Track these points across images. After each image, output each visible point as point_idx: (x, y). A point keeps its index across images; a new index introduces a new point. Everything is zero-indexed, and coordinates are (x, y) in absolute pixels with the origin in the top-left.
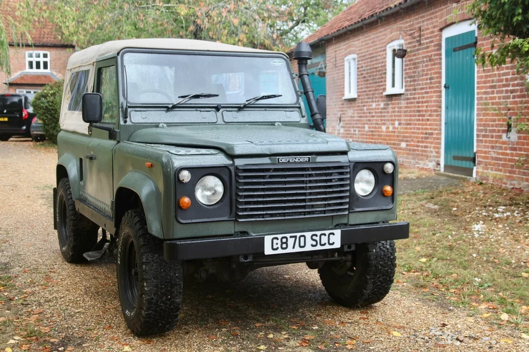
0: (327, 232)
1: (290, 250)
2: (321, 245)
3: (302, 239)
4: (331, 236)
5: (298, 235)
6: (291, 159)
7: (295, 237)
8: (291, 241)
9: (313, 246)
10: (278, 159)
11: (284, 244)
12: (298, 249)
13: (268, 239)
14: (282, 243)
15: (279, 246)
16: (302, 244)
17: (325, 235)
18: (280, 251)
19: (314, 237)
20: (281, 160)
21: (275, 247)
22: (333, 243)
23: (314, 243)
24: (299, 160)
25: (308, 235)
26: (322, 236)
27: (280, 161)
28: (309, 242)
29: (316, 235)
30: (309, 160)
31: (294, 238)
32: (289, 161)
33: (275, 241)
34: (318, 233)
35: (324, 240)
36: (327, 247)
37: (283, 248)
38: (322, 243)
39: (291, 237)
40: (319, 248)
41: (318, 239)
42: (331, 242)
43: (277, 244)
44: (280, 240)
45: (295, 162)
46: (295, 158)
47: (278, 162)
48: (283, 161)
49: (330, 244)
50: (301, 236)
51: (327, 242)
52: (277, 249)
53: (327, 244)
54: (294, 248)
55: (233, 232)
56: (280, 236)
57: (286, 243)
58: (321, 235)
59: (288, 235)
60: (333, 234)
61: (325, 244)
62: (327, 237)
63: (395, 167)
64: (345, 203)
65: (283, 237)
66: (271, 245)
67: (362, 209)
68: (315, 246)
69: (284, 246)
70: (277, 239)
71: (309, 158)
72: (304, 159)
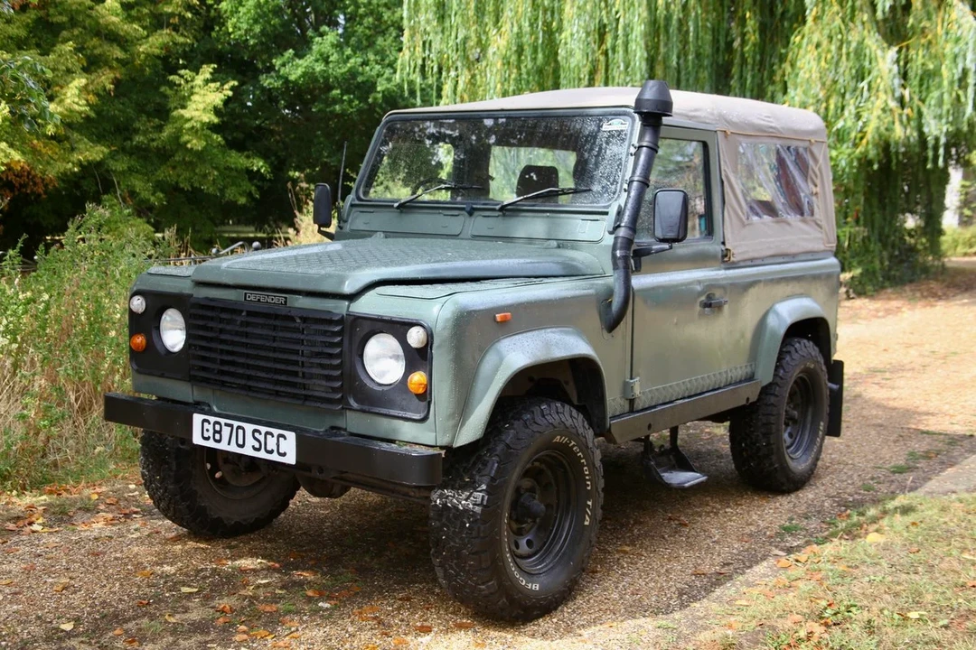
0: (276, 432)
1: (223, 446)
2: (266, 451)
3: (240, 431)
4: (281, 439)
5: (236, 424)
6: (262, 296)
7: (231, 426)
8: (226, 431)
9: (254, 448)
10: (245, 294)
11: (218, 433)
12: (233, 448)
13: (197, 418)
14: (215, 432)
15: (210, 434)
16: (241, 442)
17: (273, 435)
18: (211, 444)
19: (257, 435)
20: (249, 297)
21: (206, 435)
22: (284, 455)
23: (257, 445)
24: (272, 299)
25: (249, 427)
26: (269, 437)
27: (248, 299)
28: (250, 442)
31: (230, 429)
32: (259, 300)
33: (206, 424)
34: (263, 429)
36: (275, 457)
37: (216, 441)
38: (269, 448)
39: (226, 425)
40: (262, 455)
41: (261, 438)
42: (281, 451)
44: (210, 427)
45: (267, 302)
46: (268, 296)
47: (245, 299)
48: (252, 298)
49: (280, 454)
50: (239, 427)
51: (275, 448)
52: (208, 439)
53: (275, 452)
54: (229, 444)
55: (191, 401)
56: (212, 419)
57: (220, 432)
58: (267, 433)
59: (223, 421)
60: (285, 439)
61: (271, 452)
62: (275, 438)
63: (430, 336)
64: (334, 390)
65: (216, 423)
66: (201, 431)
67: (366, 408)
68: (258, 450)
69: (217, 437)
70: (209, 422)
71: (286, 298)
72: (278, 299)
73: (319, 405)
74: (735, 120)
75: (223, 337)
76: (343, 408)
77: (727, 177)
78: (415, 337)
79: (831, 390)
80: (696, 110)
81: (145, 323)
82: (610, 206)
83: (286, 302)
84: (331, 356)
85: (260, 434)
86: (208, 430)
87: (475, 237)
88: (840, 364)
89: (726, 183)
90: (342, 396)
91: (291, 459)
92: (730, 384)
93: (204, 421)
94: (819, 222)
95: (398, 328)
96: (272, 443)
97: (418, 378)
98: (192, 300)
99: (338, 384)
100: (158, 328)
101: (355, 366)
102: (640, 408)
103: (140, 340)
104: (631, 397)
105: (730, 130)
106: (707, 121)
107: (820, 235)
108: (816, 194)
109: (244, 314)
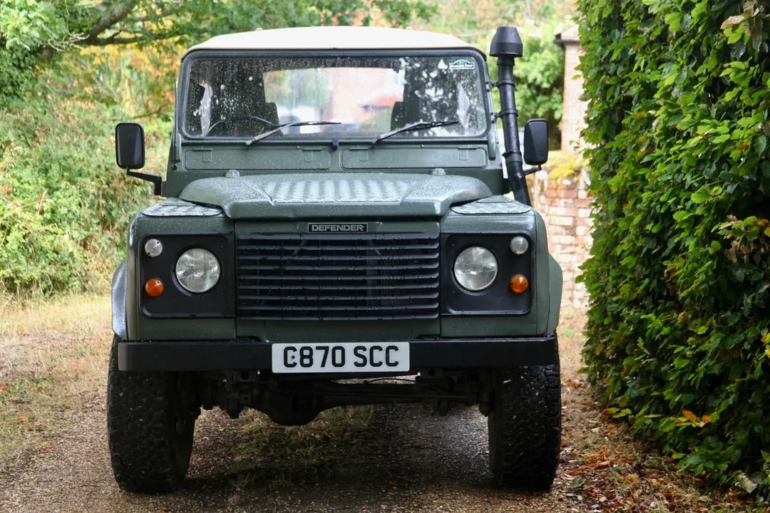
0: (384, 345)
1: (316, 368)
2: (373, 364)
3: (338, 353)
4: (391, 351)
5: (331, 345)
6: (333, 226)
7: (326, 349)
8: (318, 356)
9: (356, 364)
10: (310, 226)
11: (307, 358)
12: (329, 368)
13: (278, 349)
14: (303, 357)
15: (297, 360)
16: (338, 360)
17: (380, 349)
18: (299, 369)
19: (360, 352)
20: (315, 228)
21: (290, 361)
22: (396, 364)
23: (360, 361)
24: (347, 228)
25: (349, 347)
26: (376, 352)
27: (313, 229)
28: (351, 358)
29: (364, 349)
30: (365, 229)
31: (323, 351)
32: (329, 230)
33: (290, 353)
34: (368, 345)
36: (384, 368)
37: (303, 365)
38: (375, 361)
39: (318, 348)
40: (368, 368)
41: (367, 354)
42: (391, 361)
43: (293, 357)
44: (297, 355)
45: (340, 230)
46: (340, 225)
47: (310, 230)
48: (319, 228)
49: (390, 365)
50: (335, 348)
51: (384, 361)
52: (295, 364)
53: (384, 364)
54: (323, 365)
55: (234, 336)
56: (298, 346)
57: (310, 357)
58: (372, 349)
59: (313, 345)
60: (396, 349)
61: (380, 364)
62: (384, 352)
63: (531, 243)
64: (431, 301)
65: (303, 348)
66: (283, 359)
67: (467, 313)
68: (363, 365)
69: (307, 361)
70: (294, 349)
71: (365, 225)
72: (355, 227)
76: (439, 317)
84: (427, 272)
90: (440, 306)
91: (404, 366)
93: (286, 350)
95: (496, 240)
96: (379, 356)
97: (520, 280)
99: (436, 296)
103: (156, 284)
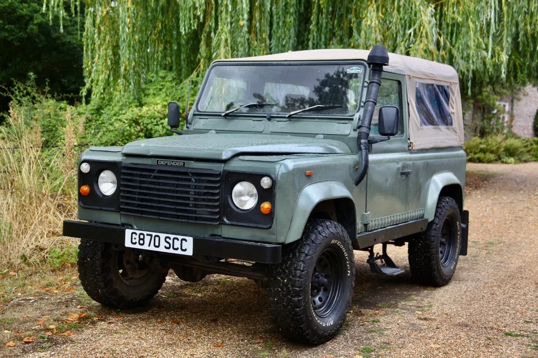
0: (180, 237)
1: (145, 247)
2: (174, 249)
3: (157, 239)
4: (184, 242)
5: (154, 234)
6: (169, 162)
7: (151, 235)
8: (147, 239)
9: (165, 247)
10: (158, 161)
12: (152, 248)
13: (128, 232)
14: (140, 239)
15: (137, 240)
16: (157, 244)
17: (178, 240)
18: (137, 246)
19: (168, 240)
20: (160, 162)
21: (134, 241)
22: (185, 250)
23: (168, 245)
24: (175, 164)
25: (163, 236)
26: (175, 241)
27: (159, 163)
28: (163, 244)
31: (150, 237)
32: (166, 164)
33: (134, 235)
34: (172, 236)
35: (177, 244)
36: (179, 252)
37: (140, 244)
38: (175, 247)
39: (147, 235)
40: (171, 251)
41: (171, 242)
42: (183, 248)
44: (137, 237)
45: (172, 165)
46: (172, 162)
47: (157, 164)
48: (162, 163)
49: (182, 250)
50: (156, 236)
51: (179, 247)
52: (135, 243)
53: (180, 249)
54: (149, 246)
55: (119, 223)
56: (138, 232)
57: (143, 239)
58: (174, 238)
59: (145, 233)
60: (186, 241)
61: (177, 249)
62: (180, 241)
63: (274, 182)
64: (215, 213)
65: (140, 234)
66: (130, 239)
67: (235, 223)
68: (169, 248)
69: (141, 242)
70: (136, 234)
71: (184, 163)
72: (180, 163)
73: (205, 222)
74: (414, 69)
75: (143, 185)
76: (219, 224)
77: (410, 101)
78: (266, 182)
79: (463, 228)
80: (396, 63)
81: (89, 179)
82: (354, 115)
83: (184, 165)
84: (213, 194)
85: (170, 239)
86: (135, 239)
87: (273, 133)
88: (467, 212)
89: (410, 105)
90: (219, 217)
91: (190, 252)
92: (412, 220)
93: (132, 234)
94: (455, 129)
95: (254, 178)
97: (266, 206)
98: (122, 165)
99: (218, 210)
100: (97, 182)
101: (227, 199)
102: (370, 230)
103: (85, 189)
104: (366, 223)
105: (412, 74)
106: (401, 69)
107: (455, 137)
108: (454, 113)
109: (155, 172)
